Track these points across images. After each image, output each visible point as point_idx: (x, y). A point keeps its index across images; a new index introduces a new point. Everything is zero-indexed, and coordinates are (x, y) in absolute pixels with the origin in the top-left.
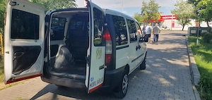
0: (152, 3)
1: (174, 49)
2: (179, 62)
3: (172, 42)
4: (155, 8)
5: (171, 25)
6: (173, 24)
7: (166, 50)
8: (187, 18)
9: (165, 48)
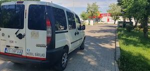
0: (94, 4)
1: (106, 36)
2: (107, 46)
3: (105, 31)
4: (96, 8)
5: (107, 20)
6: (108, 20)
7: (100, 37)
8: (117, 15)
9: (99, 36)
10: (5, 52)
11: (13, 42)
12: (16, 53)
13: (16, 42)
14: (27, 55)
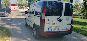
10: (49, 31)
11: (55, 24)
12: (56, 30)
13: (57, 24)
14: (63, 30)
